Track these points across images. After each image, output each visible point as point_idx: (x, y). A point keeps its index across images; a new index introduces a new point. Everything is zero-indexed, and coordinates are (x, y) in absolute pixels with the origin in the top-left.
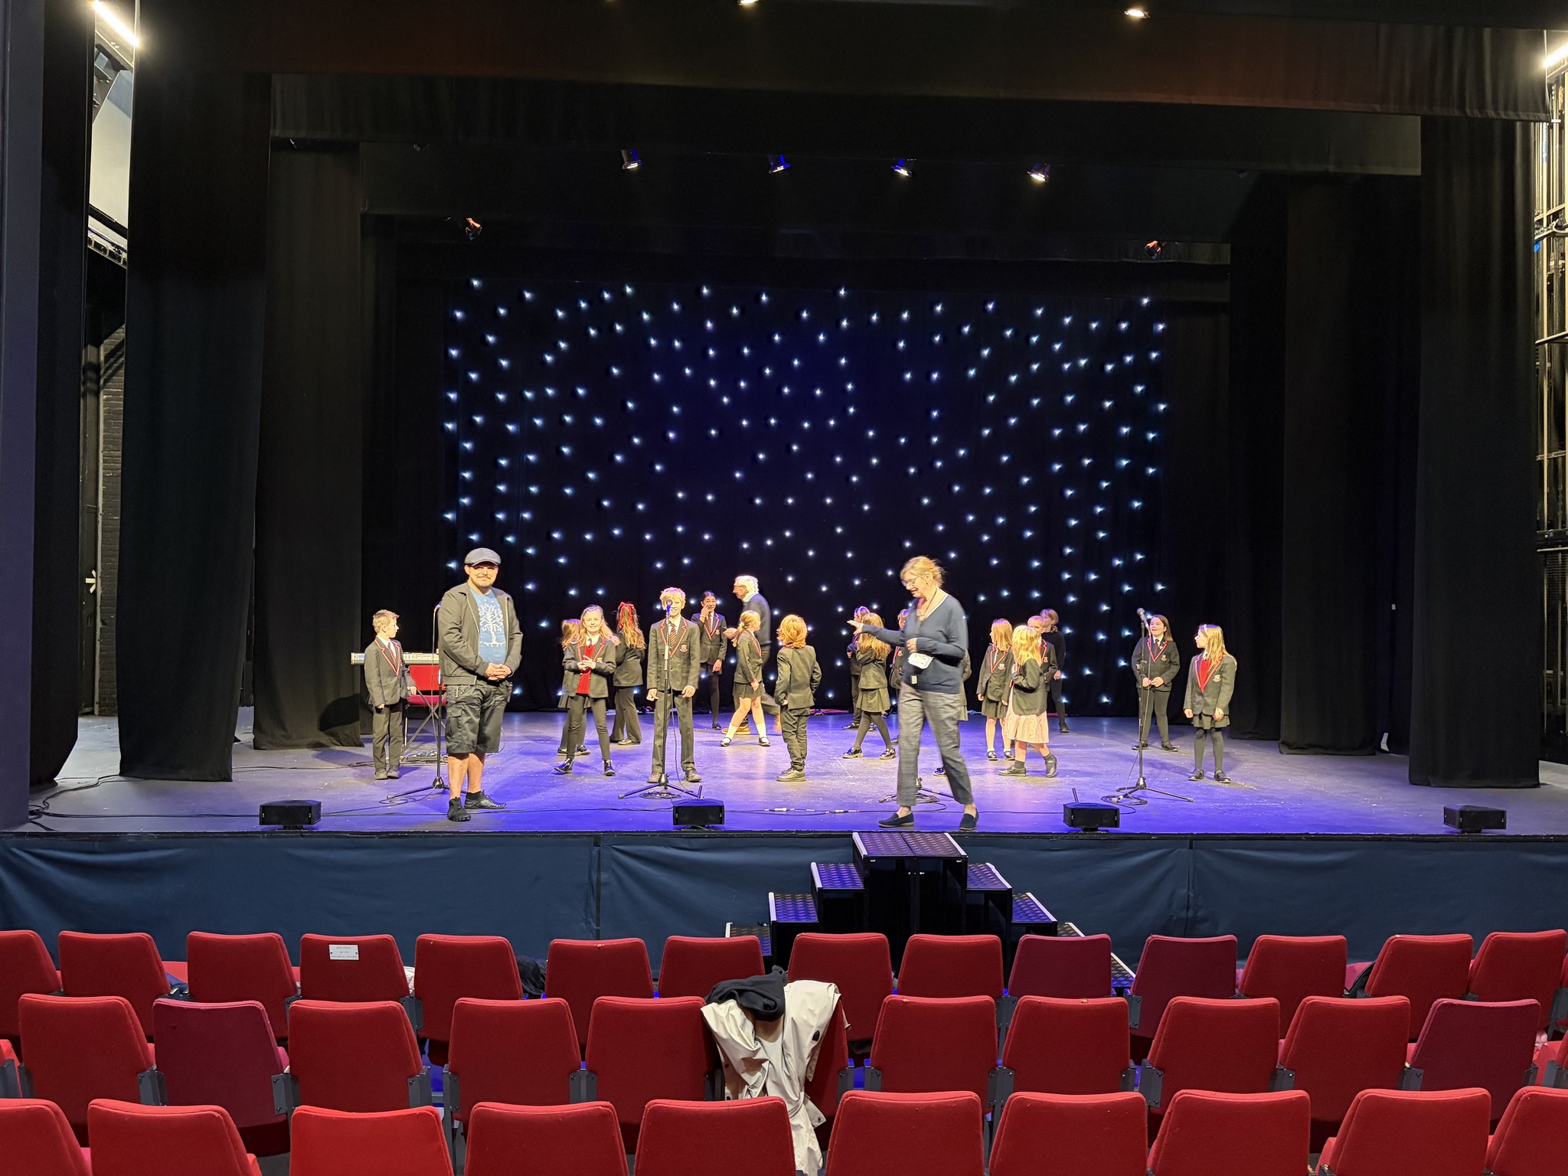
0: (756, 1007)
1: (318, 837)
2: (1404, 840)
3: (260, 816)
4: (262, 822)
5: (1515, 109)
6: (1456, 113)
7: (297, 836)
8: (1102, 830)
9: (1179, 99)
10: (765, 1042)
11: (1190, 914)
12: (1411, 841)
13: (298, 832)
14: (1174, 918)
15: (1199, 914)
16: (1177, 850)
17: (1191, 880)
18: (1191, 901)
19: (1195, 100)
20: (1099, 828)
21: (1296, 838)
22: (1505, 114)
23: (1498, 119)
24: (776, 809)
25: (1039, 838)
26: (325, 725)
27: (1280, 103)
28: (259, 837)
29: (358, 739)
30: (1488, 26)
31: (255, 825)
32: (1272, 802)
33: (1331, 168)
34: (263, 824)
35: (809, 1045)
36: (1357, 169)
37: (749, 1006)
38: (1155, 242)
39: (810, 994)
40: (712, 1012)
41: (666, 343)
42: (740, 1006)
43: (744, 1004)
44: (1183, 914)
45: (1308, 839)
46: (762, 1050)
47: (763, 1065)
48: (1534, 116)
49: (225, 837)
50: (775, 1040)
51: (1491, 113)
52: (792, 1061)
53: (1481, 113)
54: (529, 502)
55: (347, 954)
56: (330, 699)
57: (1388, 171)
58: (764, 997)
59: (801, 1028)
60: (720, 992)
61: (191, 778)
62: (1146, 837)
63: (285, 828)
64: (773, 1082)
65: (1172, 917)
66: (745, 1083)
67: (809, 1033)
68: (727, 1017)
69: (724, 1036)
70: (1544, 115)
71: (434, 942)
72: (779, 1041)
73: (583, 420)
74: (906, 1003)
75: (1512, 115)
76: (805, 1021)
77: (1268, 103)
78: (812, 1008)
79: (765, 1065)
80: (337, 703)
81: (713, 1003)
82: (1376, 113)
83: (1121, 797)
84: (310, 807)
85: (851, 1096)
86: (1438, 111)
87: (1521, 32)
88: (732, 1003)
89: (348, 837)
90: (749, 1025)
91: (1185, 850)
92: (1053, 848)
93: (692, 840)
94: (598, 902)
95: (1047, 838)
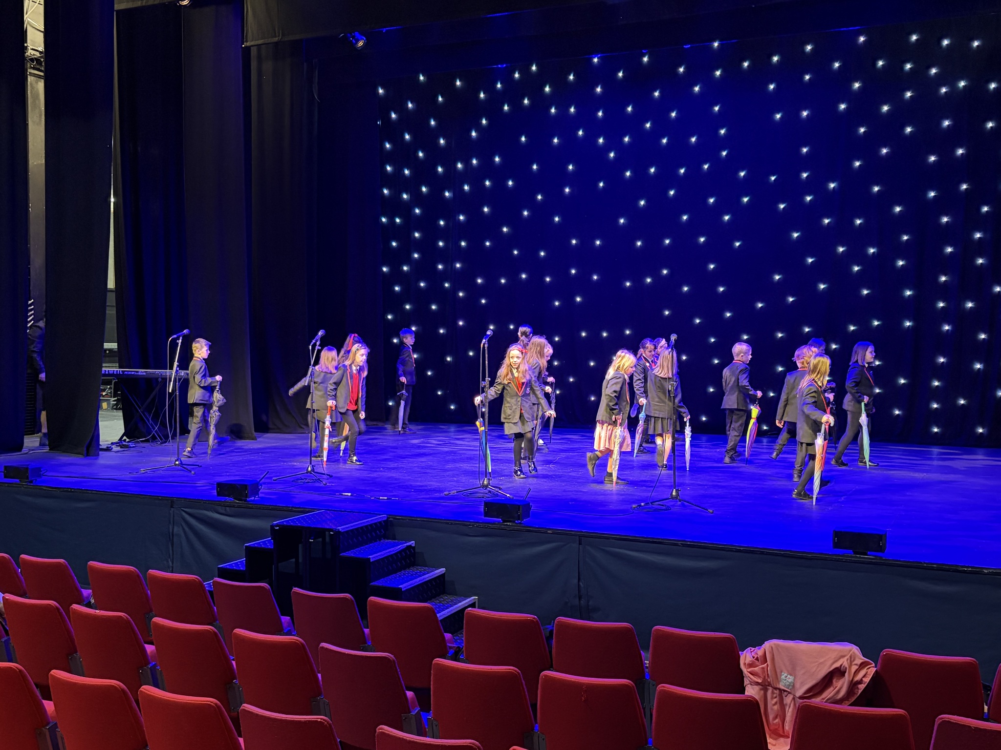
3: (4, 472)
4: (5, 476)
11: (582, 603)
16: (568, 546)
25: (460, 524)
41: (563, 110)
54: (460, 255)
65: (566, 600)
73: (499, 183)
91: (575, 545)
92: (471, 534)
93: (228, 508)
94: (172, 547)
95: (466, 525)
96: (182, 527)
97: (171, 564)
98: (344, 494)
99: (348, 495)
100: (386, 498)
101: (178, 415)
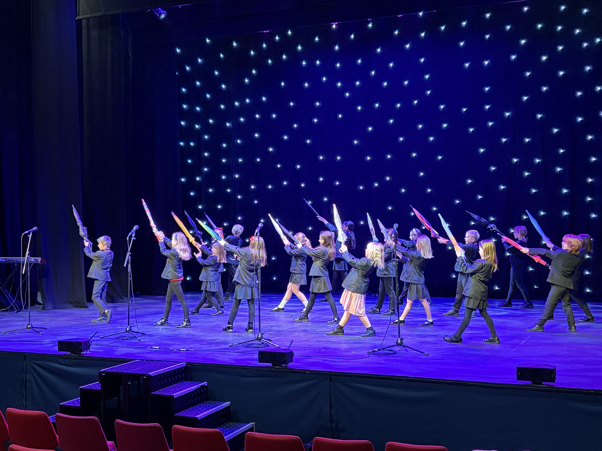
11: (333, 425)
16: (322, 382)
17: (332, 402)
41: (311, 63)
44: (329, 425)
54: (239, 168)
73: (266, 116)
91: (327, 382)
92: (249, 376)
93: (66, 360)
94: (26, 390)
95: (245, 369)
96: (33, 374)
97: (25, 403)
98: (153, 347)
99: (156, 348)
100: (185, 350)
101: (29, 290)
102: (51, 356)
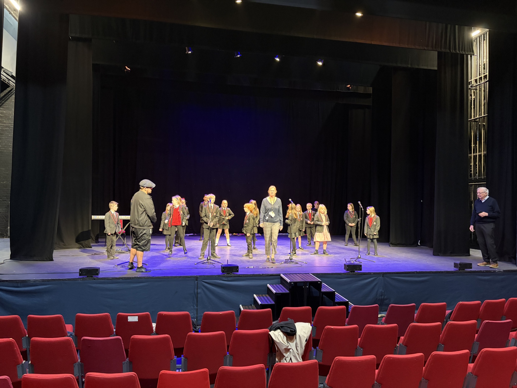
0: (288, 332)
1: (100, 280)
2: (444, 273)
3: (79, 273)
4: (80, 275)
5: (465, 51)
6: (448, 51)
7: (93, 280)
8: (356, 271)
9: (368, 42)
10: (290, 343)
11: (383, 297)
12: (445, 273)
13: (93, 278)
14: (378, 299)
15: (385, 297)
16: (378, 278)
17: (383, 287)
18: (383, 294)
19: (373, 43)
20: (355, 271)
21: (413, 273)
22: (462, 52)
23: (459, 54)
24: (249, 267)
25: (338, 274)
26: (78, 240)
27: (397, 45)
28: (79, 280)
29: (90, 245)
30: (457, 25)
31: (77, 276)
32: (398, 262)
33: (409, 66)
34: (80, 276)
35: (304, 343)
36: (417, 67)
37: (286, 331)
38: (349, 85)
39: (303, 327)
40: (273, 333)
42: (282, 331)
43: (284, 331)
44: (380, 298)
45: (417, 273)
46: (290, 345)
47: (290, 350)
48: (470, 53)
49: (66, 280)
50: (293, 342)
51: (458, 52)
52: (299, 349)
53: (455, 52)
55: (134, 320)
56: (80, 231)
57: (425, 68)
58: (290, 328)
59: (302, 338)
60: (275, 327)
61: (38, 260)
62: (370, 274)
63: (87, 277)
64: (293, 356)
65: (377, 298)
66: (284, 356)
67: (304, 339)
68: (278, 335)
69: (278, 341)
70: (472, 53)
71: (165, 314)
72: (295, 342)
74: (332, 328)
75: (464, 53)
76: (303, 336)
77: (394, 45)
78: (305, 331)
79: (291, 350)
80: (83, 233)
81: (272, 331)
82: (426, 50)
83: (354, 261)
84: (97, 269)
85: (338, 358)
86: (443, 50)
87: (466, 27)
88: (279, 331)
89: (111, 279)
90: (285, 337)
91: (381, 277)
92: (342, 278)
93: (228, 278)
94: (197, 299)
95: (340, 275)
96: (202, 289)
97: (196, 307)
102: (217, 276)
